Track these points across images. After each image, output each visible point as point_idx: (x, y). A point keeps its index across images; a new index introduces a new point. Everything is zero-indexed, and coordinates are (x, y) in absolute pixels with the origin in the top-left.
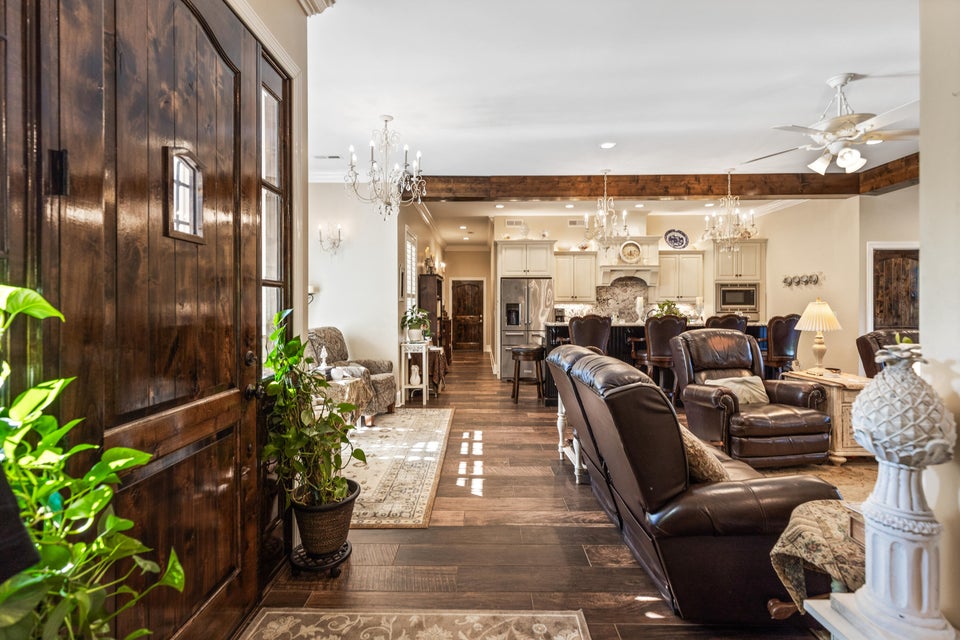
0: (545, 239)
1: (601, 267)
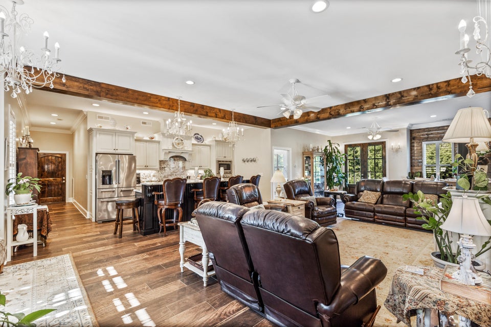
0: (128, 130)
1: (163, 150)
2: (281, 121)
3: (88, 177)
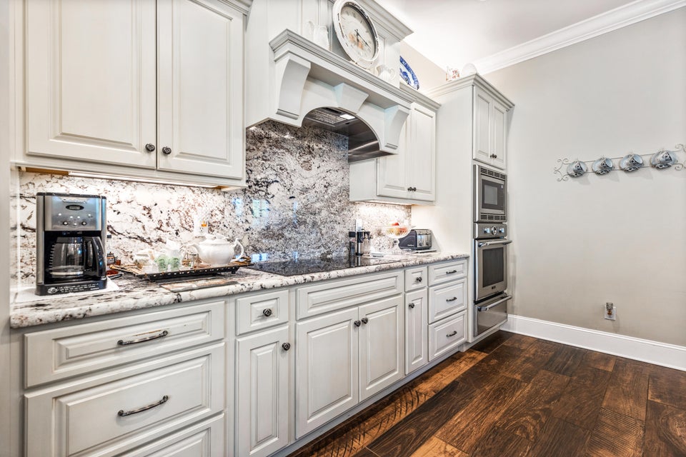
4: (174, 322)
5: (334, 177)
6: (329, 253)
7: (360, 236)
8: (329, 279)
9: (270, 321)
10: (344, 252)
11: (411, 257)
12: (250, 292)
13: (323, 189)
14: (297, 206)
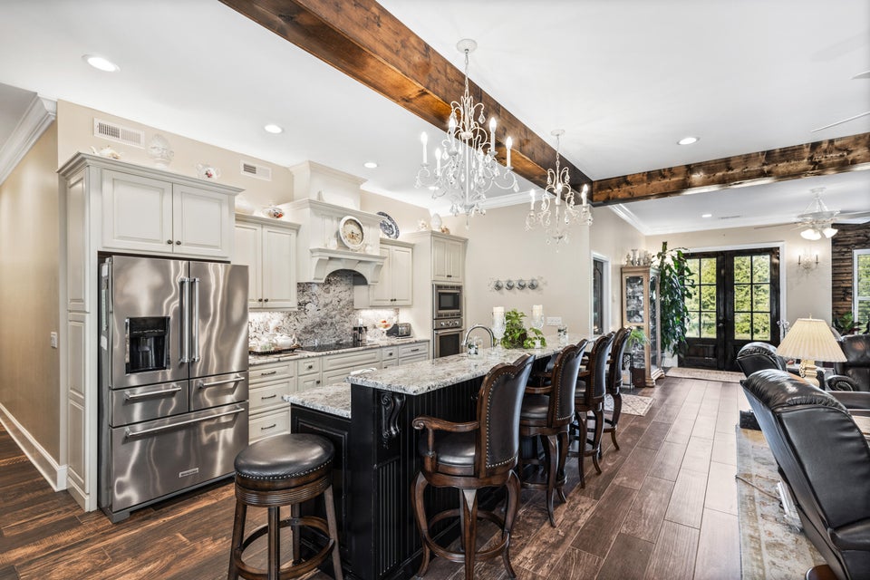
0: (214, 181)
1: (312, 251)
2: (628, 183)
3: (62, 340)
4: (278, 368)
5: (345, 296)
6: (341, 340)
7: (360, 330)
8: (338, 353)
9: (312, 371)
10: (350, 339)
11: (394, 340)
12: (304, 358)
13: (337, 303)
14: (322, 314)
